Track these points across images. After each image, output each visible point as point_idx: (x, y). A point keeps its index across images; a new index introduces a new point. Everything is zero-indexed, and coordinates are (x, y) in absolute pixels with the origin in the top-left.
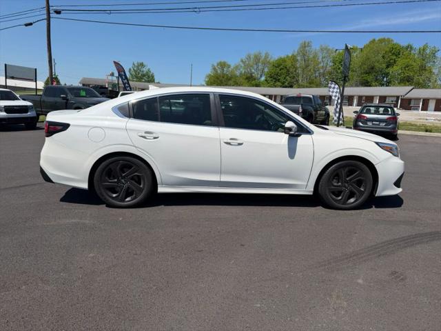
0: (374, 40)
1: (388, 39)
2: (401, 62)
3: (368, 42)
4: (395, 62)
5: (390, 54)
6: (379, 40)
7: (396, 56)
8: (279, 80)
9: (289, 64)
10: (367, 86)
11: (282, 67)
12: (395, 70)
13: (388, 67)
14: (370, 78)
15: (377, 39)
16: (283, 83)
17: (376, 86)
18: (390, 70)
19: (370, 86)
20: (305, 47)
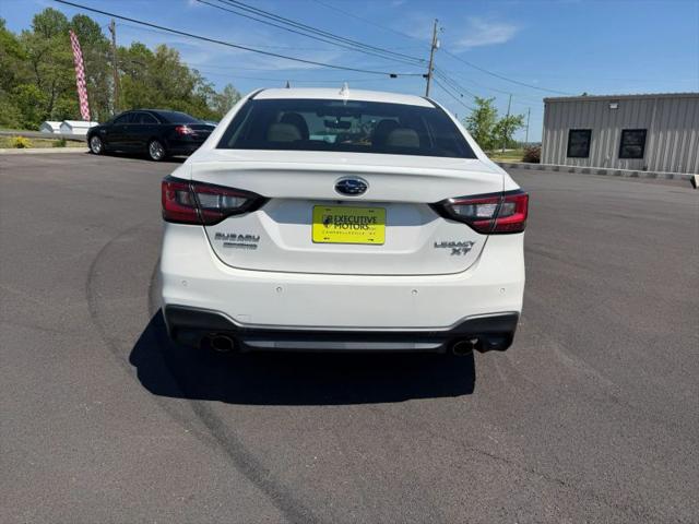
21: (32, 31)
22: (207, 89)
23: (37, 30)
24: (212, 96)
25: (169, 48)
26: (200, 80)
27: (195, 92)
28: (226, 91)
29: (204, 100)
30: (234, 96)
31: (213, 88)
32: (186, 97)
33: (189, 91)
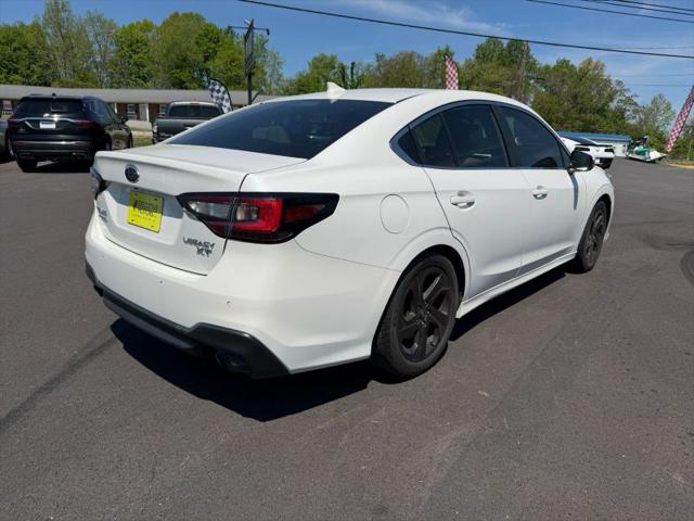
0: (177, 14)
1: (197, 15)
2: (223, 54)
3: (167, 17)
4: (215, 52)
5: (206, 40)
6: (185, 15)
7: (215, 43)
8: (16, 71)
9: (31, 41)
10: (182, 88)
11: (15, 45)
12: (216, 65)
13: (206, 59)
14: (184, 76)
15: (181, 13)
16: (28, 76)
17: (195, 89)
18: (210, 65)
19: (186, 88)
20: (58, 11)
21: (473, 58)
22: (629, 101)
23: (477, 57)
24: (633, 107)
25: (594, 61)
26: (622, 91)
27: (613, 105)
28: (654, 102)
29: (623, 113)
30: (662, 107)
31: (635, 100)
32: (602, 111)
33: (606, 104)
